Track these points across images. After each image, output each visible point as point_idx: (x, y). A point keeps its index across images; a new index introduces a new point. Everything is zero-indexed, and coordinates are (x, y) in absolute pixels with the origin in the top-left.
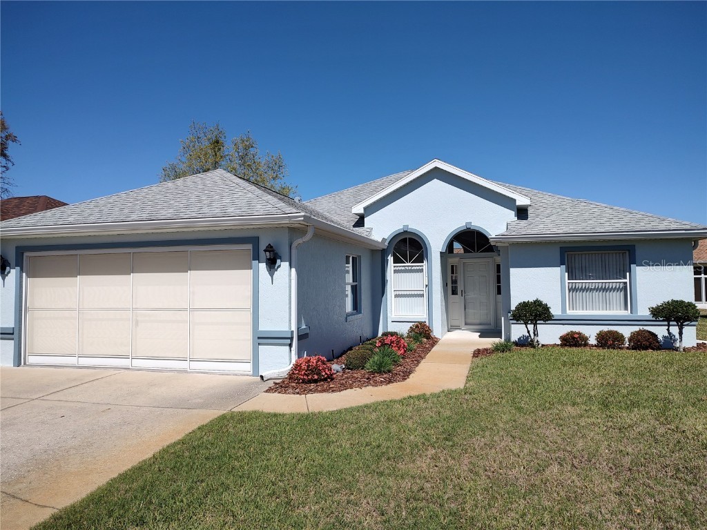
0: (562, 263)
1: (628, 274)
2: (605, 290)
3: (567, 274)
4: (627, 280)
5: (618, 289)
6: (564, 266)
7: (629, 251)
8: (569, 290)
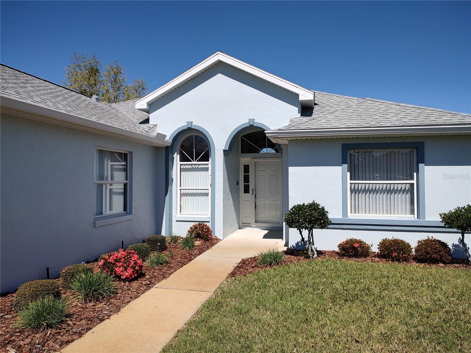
0: (344, 162)
1: (415, 174)
2: (389, 191)
3: (349, 174)
4: (414, 182)
5: (404, 191)
6: (347, 165)
7: (417, 148)
8: (352, 191)
